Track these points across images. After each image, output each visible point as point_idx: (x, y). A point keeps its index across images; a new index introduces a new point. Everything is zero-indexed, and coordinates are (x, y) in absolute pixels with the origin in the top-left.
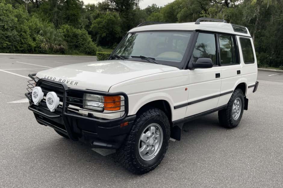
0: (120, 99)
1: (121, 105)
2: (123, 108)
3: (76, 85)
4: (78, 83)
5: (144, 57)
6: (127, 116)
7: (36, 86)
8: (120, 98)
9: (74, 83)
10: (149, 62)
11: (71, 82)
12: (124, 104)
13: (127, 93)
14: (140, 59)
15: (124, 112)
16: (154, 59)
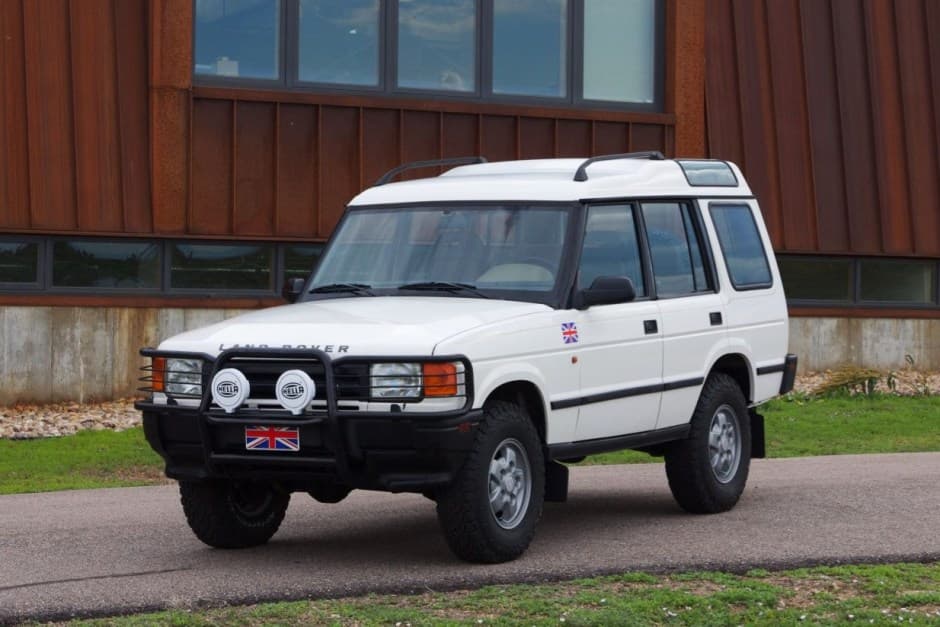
3: (345, 351)
4: (347, 347)
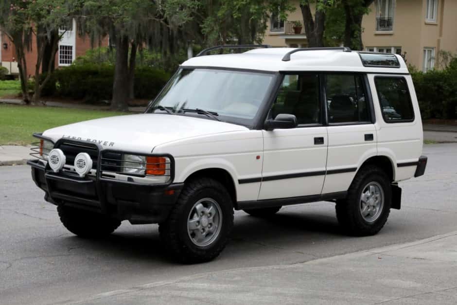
0: (165, 162)
1: (166, 168)
2: (168, 172)
5: (202, 111)
6: (172, 183)
7: (55, 147)
8: (165, 160)
9: (108, 144)
10: (209, 118)
11: (105, 143)
12: (169, 168)
13: (173, 155)
14: (196, 114)
15: (170, 177)
16: (216, 114)
